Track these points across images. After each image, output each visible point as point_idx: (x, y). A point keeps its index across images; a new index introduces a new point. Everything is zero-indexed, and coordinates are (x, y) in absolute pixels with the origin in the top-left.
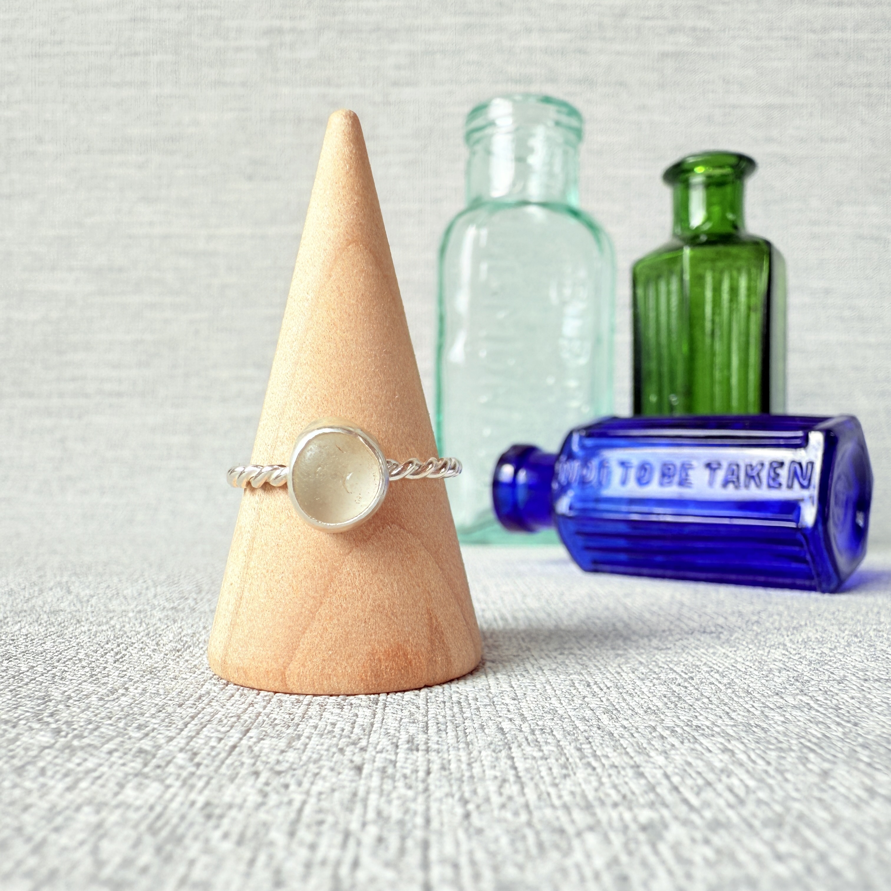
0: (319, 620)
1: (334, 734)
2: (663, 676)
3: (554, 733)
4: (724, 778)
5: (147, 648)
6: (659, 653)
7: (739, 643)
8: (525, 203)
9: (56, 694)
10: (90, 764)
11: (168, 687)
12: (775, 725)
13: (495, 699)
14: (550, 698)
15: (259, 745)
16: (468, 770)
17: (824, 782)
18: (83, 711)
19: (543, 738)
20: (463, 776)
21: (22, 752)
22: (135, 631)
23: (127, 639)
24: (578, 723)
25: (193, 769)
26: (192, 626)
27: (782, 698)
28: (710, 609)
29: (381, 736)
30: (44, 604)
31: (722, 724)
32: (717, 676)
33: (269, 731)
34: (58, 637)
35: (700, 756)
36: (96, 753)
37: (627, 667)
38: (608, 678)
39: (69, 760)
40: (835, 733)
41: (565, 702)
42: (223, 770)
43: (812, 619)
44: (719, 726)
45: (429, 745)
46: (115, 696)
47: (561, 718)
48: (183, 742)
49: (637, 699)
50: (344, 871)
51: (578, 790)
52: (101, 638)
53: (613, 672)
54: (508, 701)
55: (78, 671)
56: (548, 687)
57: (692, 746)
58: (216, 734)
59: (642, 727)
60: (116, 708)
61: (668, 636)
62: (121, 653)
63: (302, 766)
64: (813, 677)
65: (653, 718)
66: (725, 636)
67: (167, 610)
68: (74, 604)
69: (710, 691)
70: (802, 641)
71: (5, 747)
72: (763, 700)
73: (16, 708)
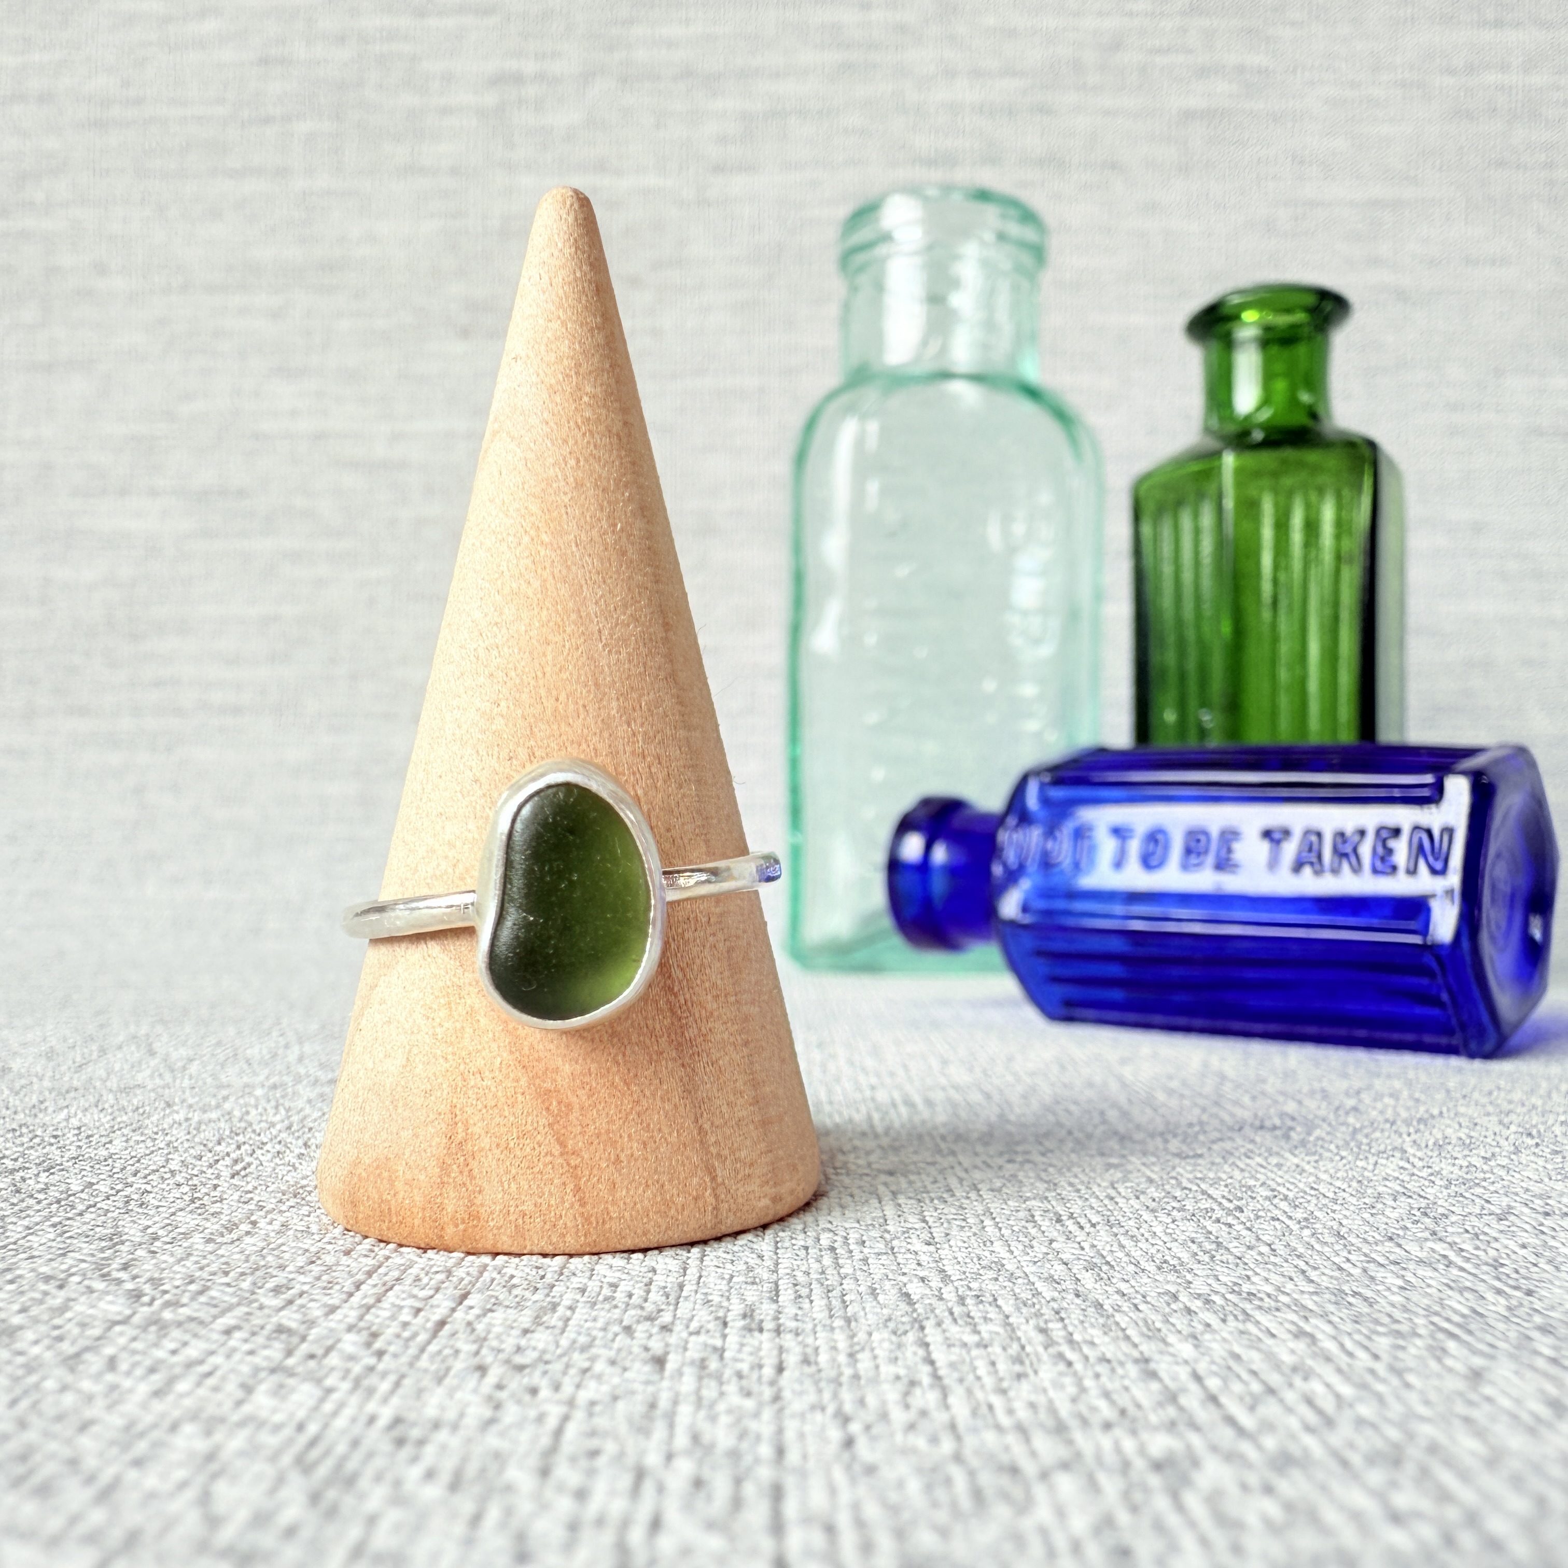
1: (614, 1303)
2: (1189, 1205)
3: (1000, 1302)
4: (1298, 1381)
5: (288, 1152)
6: (1183, 1164)
7: (1322, 1147)
8: (946, 375)
9: (132, 1232)
10: (192, 1352)
12: (1386, 1293)
13: (895, 1243)
14: (992, 1242)
15: (486, 1320)
16: (849, 1365)
17: (1475, 1388)
18: (179, 1261)
19: (979, 1311)
20: (840, 1374)
21: (76, 1331)
22: (266, 1121)
23: (253, 1136)
24: (1040, 1286)
25: (370, 1361)
27: (1400, 1246)
28: (1272, 1085)
29: (697, 1307)
30: (108, 1074)
31: (1294, 1291)
32: (1284, 1205)
33: (501, 1297)
34: (134, 1131)
35: (1255, 1344)
36: (203, 1332)
37: (1127, 1188)
38: (1092, 1208)
39: (156, 1345)
40: (1493, 1308)
41: (1017, 1248)
42: (424, 1362)
43: (1451, 1105)
44: (1288, 1294)
45: (781, 1321)
46: (234, 1236)
47: (1011, 1277)
48: (354, 1314)
49: (1143, 1245)
50: (637, 1536)
51: (1041, 1400)
52: (208, 1134)
53: (1102, 1196)
54: (917, 1246)
55: (169, 1191)
56: (988, 1222)
57: (1241, 1326)
58: (411, 1302)
59: (1153, 1294)
60: (236, 1256)
61: (1198, 1133)
62: (243, 1160)
63: (561, 1356)
64: (1453, 1209)
65: (1173, 1279)
66: (1299, 1134)
67: (322, 1085)
68: (160, 1075)
69: (1271, 1233)
70: (1435, 1144)
71: (47, 1322)
72: (1366, 1249)
73: (63, 1255)
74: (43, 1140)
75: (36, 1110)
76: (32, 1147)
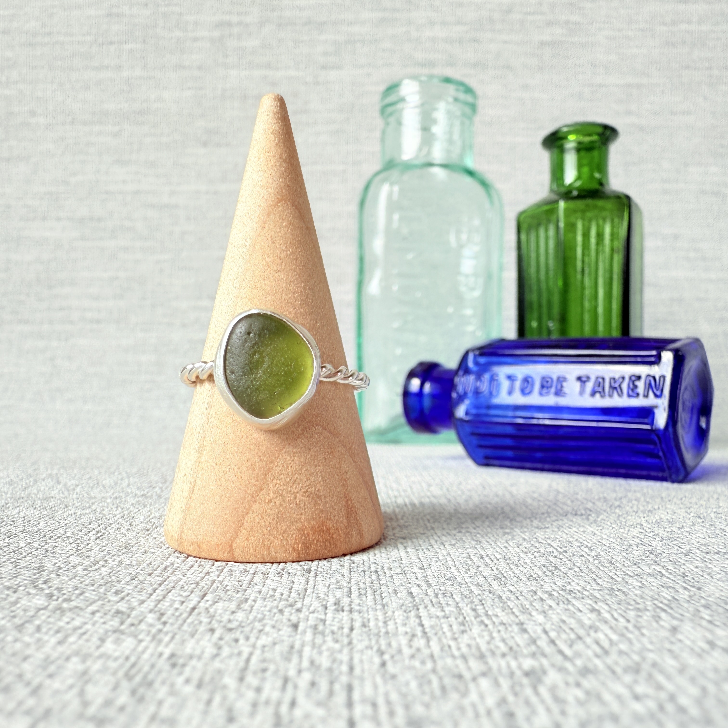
0: (259, 503)
1: (275, 598)
2: (542, 550)
3: (454, 596)
4: (592, 633)
5: (122, 528)
6: (539, 531)
7: (604, 523)
9: (48, 566)
10: (77, 623)
11: (139, 559)
12: (633, 590)
13: (406, 569)
14: (451, 568)
15: (214, 607)
16: (384, 627)
17: (674, 636)
18: (71, 580)
19: (445, 600)
20: (380, 632)
21: (22, 613)
22: (112, 514)
23: (106, 521)
24: (473, 588)
25: (160, 627)
26: (159, 510)
27: (640, 567)
28: (581, 496)
29: (313, 600)
30: (38, 492)
31: (590, 589)
32: (586, 550)
33: (222, 595)
34: (50, 518)
35: (572, 615)
36: (82, 613)
37: (513, 543)
38: (498, 552)
39: (60, 620)
40: (682, 596)
41: (462, 570)
42: (185, 627)
43: (663, 504)
44: (588, 591)
45: (352, 606)
46: (97, 567)
47: (460, 584)
48: (152, 604)
49: (520, 568)
50: (284, 709)
51: (473, 643)
52: (85, 519)
53: (502, 546)
54: (416, 570)
55: (66, 546)
56: (449, 559)
57: (566, 607)
58: (179, 598)
59: (526, 592)
60: (97, 577)
61: (546, 517)
62: (101, 532)
63: (249, 624)
64: (664, 551)
65: (535, 584)
66: (593, 517)
67: (138, 497)
68: (63, 492)
69: (580, 562)
70: (656, 521)
71: (8, 609)
72: (624, 569)
73: (16, 577)
74: (7, 523)
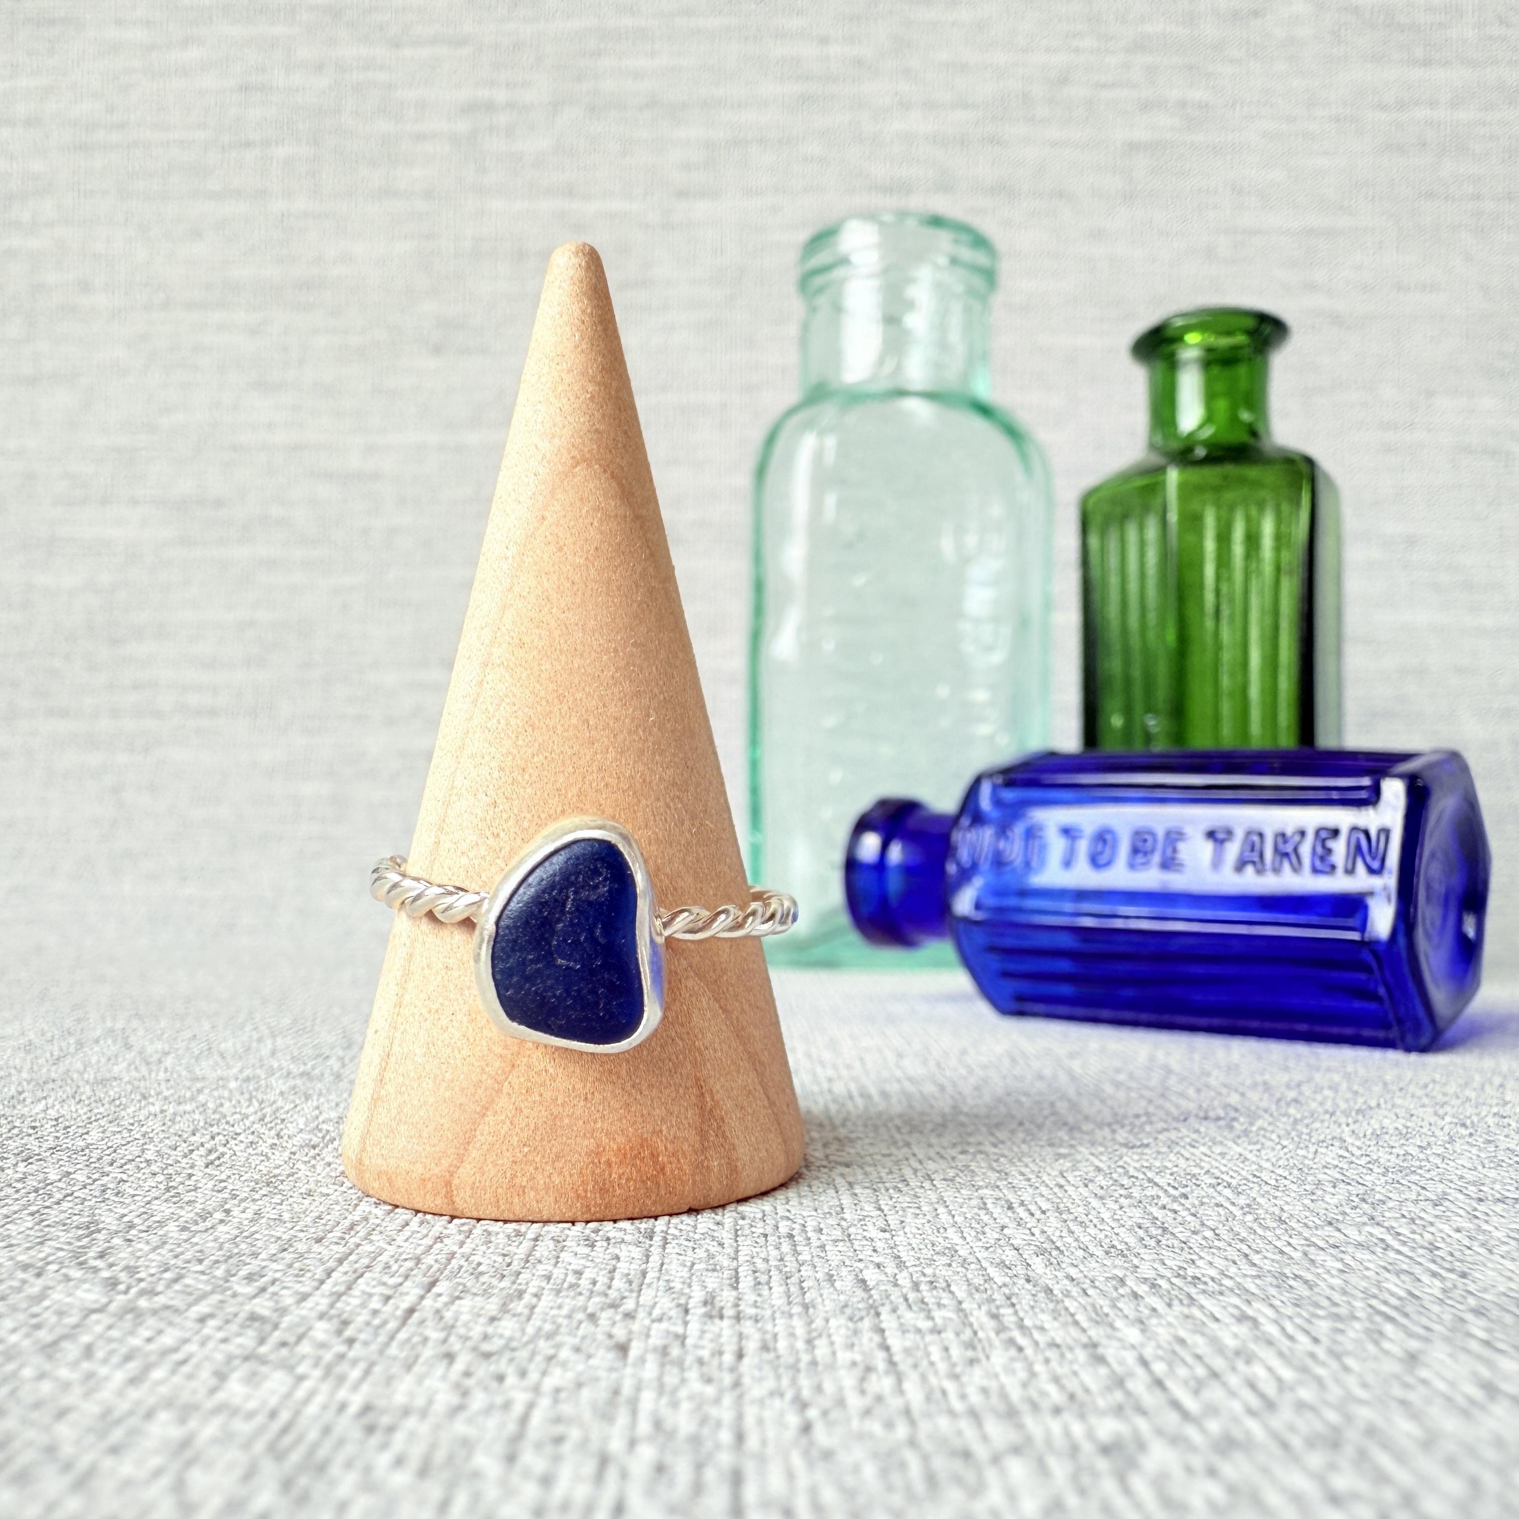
0: (509, 1094)
1: (579, 1290)
2: (1136, 1192)
3: (953, 1288)
4: (1241, 1365)
5: (261, 1142)
6: (1130, 1153)
7: (1264, 1136)
8: (902, 393)
9: (108, 1220)
10: (168, 1339)
11: (297, 1208)
12: (1325, 1276)
13: (852, 1230)
14: (945, 1229)
15: (453, 1308)
16: (807, 1351)
17: (1411, 1371)
18: (154, 1249)
19: (933, 1297)
20: (798, 1361)
21: (53, 1319)
22: (240, 1113)
23: (227, 1127)
24: (992, 1271)
25: (342, 1348)
26: (337, 1105)
27: (1339, 1230)
28: (1216, 1078)
29: (660, 1294)
30: (85, 1067)
31: (1236, 1274)
32: (1227, 1192)
33: (469, 1284)
34: (111, 1122)
35: (1199, 1329)
36: (178, 1320)
37: (1076, 1176)
38: (1043, 1196)
39: (132, 1333)
40: (1428, 1290)
41: (970, 1234)
42: (393, 1350)
43: (1388, 1097)
44: (1231, 1278)
45: (741, 1308)
46: (208, 1224)
47: (964, 1263)
48: (324, 1302)
49: (1092, 1231)
51: (993, 1385)
52: (182, 1125)
53: (1052, 1184)
54: (873, 1233)
55: (145, 1180)
56: (941, 1210)
57: (1186, 1311)
58: (381, 1289)
59: (1102, 1279)
60: (210, 1244)
61: (1144, 1123)
62: (217, 1150)
63: (527, 1343)
64: (1390, 1195)
65: (1120, 1264)
66: (1242, 1124)
67: (294, 1078)
68: (136, 1068)
69: (1215, 1218)
70: (1372, 1134)
71: (25, 1310)
72: (1306, 1233)
73: (42, 1243)
74: (21, 1131)
75: (15, 1101)
76: (11, 1138)
